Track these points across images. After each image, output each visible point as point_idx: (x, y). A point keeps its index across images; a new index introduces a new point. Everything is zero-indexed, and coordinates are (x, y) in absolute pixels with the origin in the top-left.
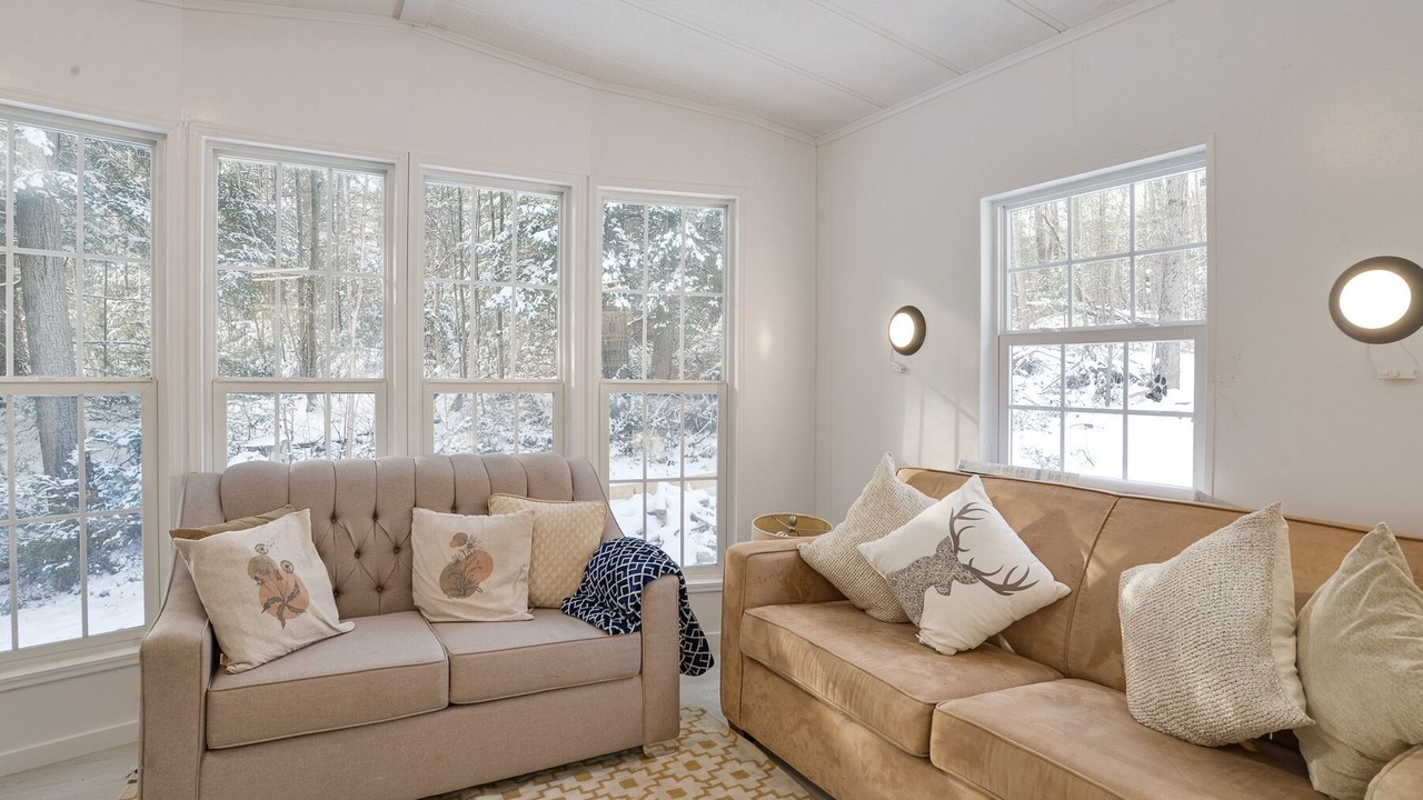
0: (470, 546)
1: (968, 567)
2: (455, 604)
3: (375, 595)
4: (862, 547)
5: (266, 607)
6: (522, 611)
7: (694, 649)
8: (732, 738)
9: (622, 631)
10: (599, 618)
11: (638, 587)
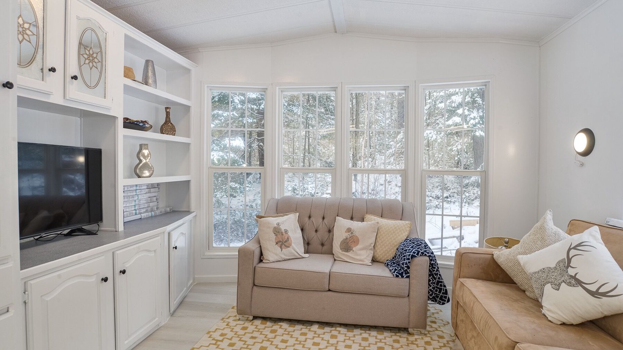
0: (352, 233)
1: (574, 277)
2: (343, 254)
3: (320, 247)
4: (520, 257)
5: (277, 243)
6: (368, 261)
7: (440, 292)
8: (454, 338)
9: (400, 276)
10: (393, 269)
11: (409, 259)
